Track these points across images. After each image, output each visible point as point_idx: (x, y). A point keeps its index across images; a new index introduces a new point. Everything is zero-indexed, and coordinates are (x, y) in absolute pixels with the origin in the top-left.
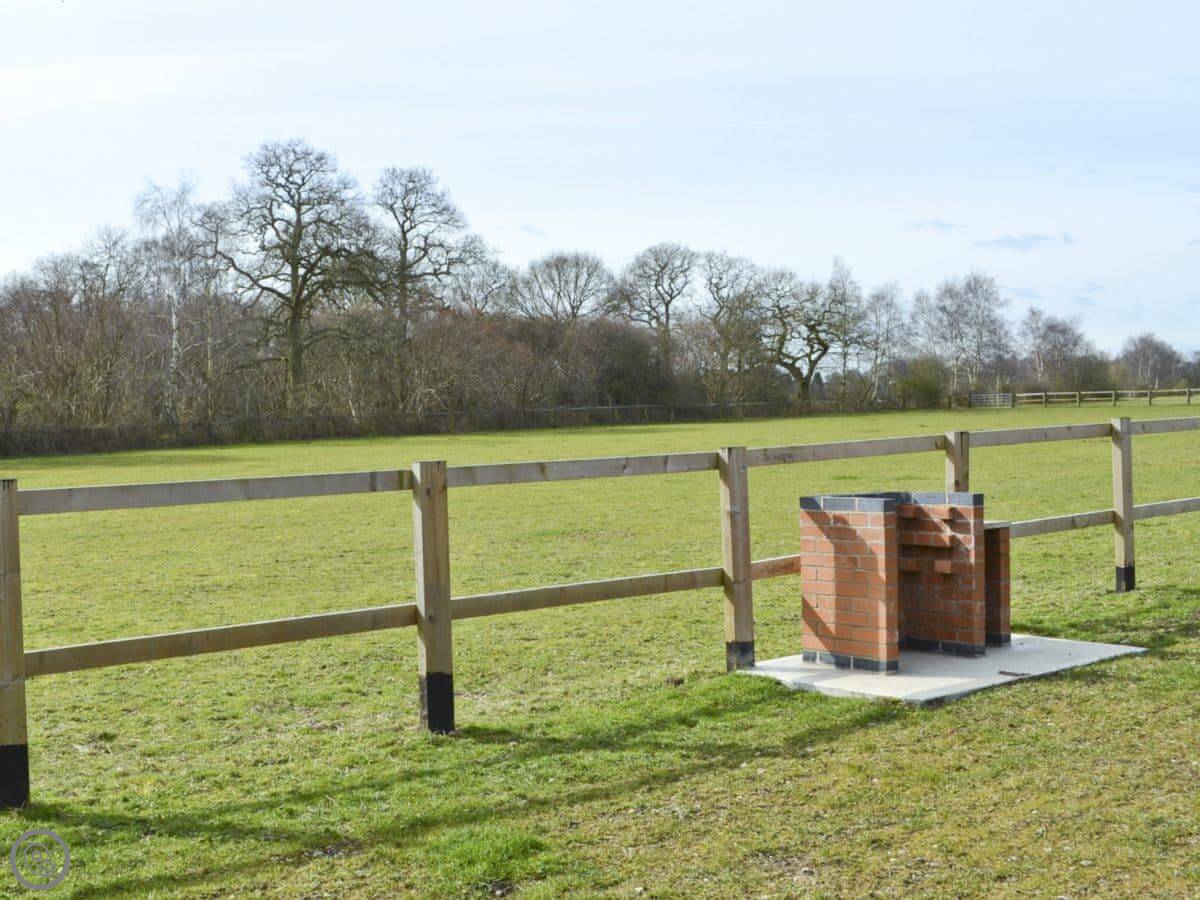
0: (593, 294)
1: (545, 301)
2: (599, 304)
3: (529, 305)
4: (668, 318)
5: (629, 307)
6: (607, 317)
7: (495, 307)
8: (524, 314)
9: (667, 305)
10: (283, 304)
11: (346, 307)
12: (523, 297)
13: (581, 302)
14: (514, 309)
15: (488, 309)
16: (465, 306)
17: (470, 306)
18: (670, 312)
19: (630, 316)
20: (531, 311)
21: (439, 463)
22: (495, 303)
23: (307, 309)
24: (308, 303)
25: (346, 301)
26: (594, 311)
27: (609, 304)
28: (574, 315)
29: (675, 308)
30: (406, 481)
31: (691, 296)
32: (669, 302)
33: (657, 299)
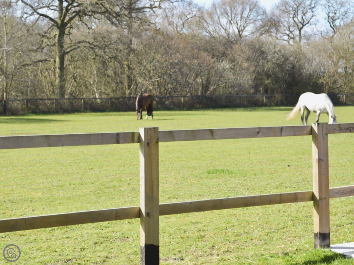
0: (253, 22)
1: (222, 26)
2: (256, 29)
3: (211, 28)
4: (300, 38)
5: (275, 31)
6: (261, 37)
7: (189, 30)
8: (207, 34)
9: (300, 31)
10: (53, 25)
11: (93, 27)
12: (207, 23)
13: (244, 27)
14: (201, 31)
15: (185, 31)
16: (170, 28)
17: (174, 29)
18: (302, 35)
19: (276, 37)
20: (212, 33)
21: (154, 128)
22: (189, 27)
23: (68, 29)
24: (69, 25)
25: (93, 24)
26: (253, 33)
27: (263, 29)
28: (240, 35)
29: (306, 32)
30: (136, 138)
31: (315, 24)
32: (302, 28)
33: (294, 26)
